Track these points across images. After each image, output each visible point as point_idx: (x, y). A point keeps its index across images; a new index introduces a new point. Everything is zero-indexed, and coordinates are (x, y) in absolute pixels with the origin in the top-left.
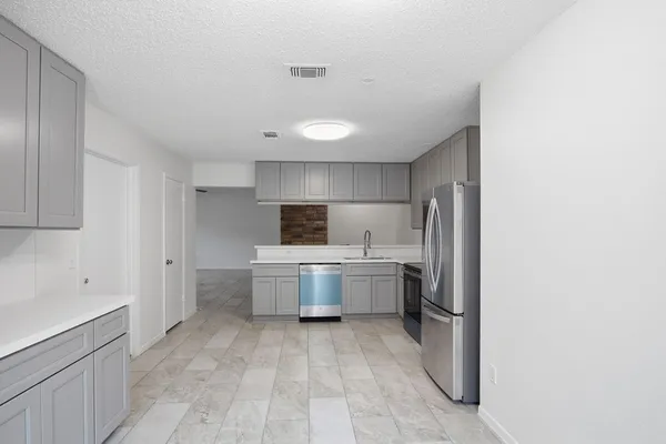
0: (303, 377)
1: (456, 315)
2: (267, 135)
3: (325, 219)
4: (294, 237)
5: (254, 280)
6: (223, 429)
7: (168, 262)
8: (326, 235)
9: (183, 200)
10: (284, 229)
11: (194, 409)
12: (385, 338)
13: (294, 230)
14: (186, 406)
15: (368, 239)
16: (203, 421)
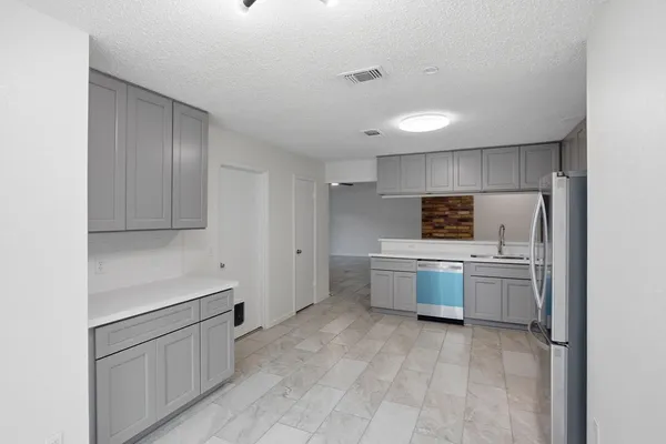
0: (388, 377)
1: (556, 343)
2: (369, 134)
3: (471, 209)
4: (436, 228)
5: (373, 273)
6: (296, 406)
7: (299, 252)
8: (471, 227)
9: (315, 195)
10: (426, 220)
11: (283, 383)
12: (506, 354)
13: (435, 220)
14: (280, 378)
15: (502, 235)
16: (284, 395)
